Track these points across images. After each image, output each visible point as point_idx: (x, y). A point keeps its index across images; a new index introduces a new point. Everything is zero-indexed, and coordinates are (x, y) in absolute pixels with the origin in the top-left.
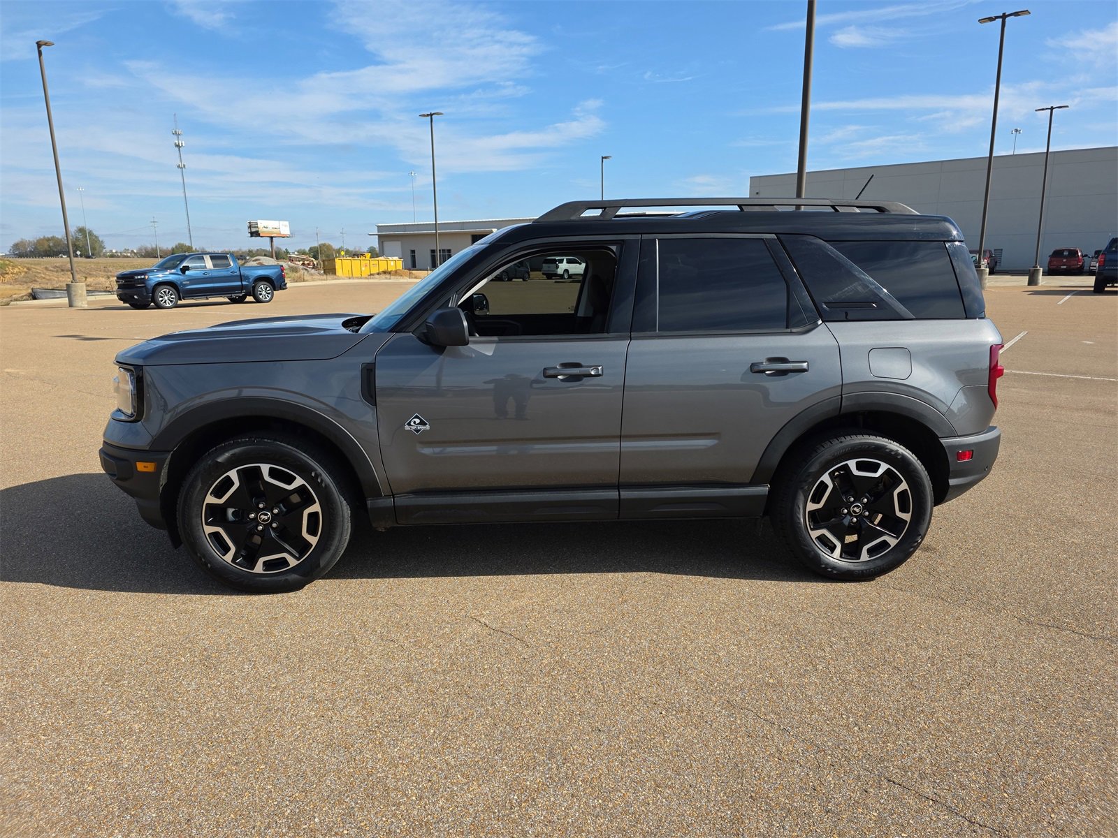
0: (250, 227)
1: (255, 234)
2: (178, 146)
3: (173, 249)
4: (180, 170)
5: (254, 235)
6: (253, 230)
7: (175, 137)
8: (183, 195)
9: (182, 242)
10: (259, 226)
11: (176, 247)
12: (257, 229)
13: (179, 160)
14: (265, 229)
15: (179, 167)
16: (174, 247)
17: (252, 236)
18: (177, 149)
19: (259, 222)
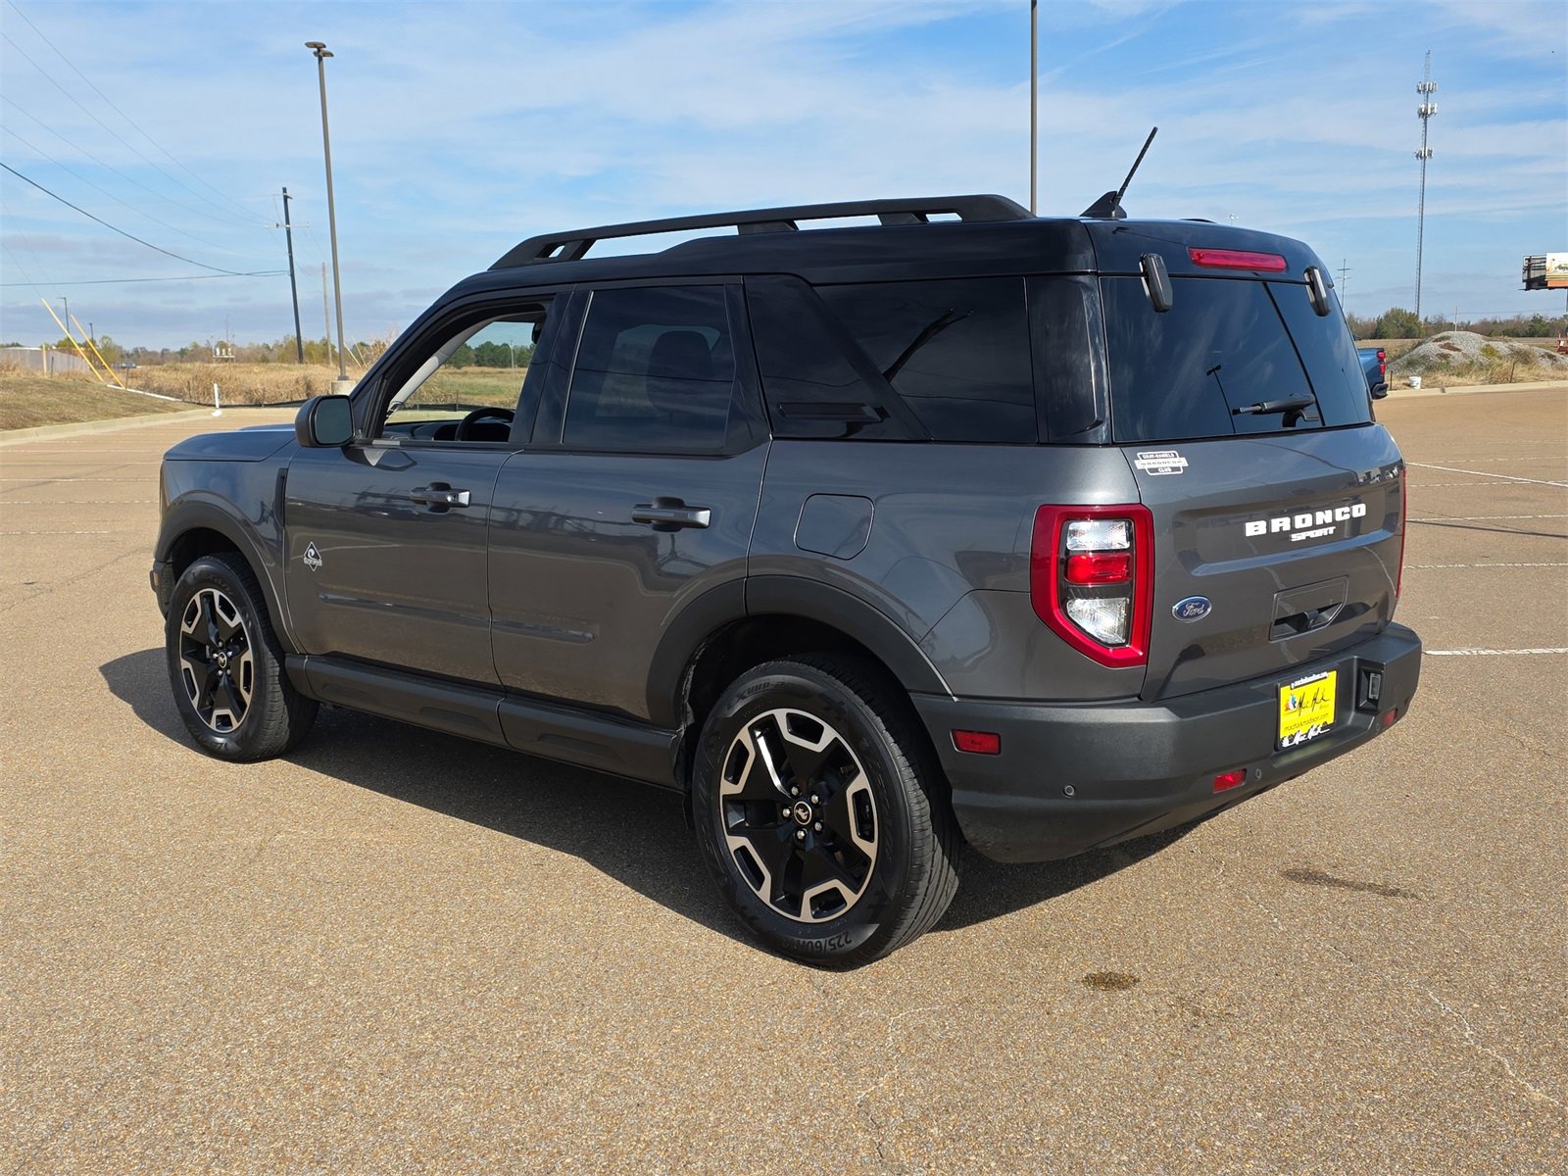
0: (1528, 269)
1: (1537, 282)
2: (1424, 115)
3: (1380, 322)
4: (1420, 161)
5: (1535, 285)
6: (1535, 274)
7: (1422, 96)
8: (1417, 213)
9: (1399, 306)
10: (1548, 265)
11: (1387, 316)
12: (1542, 273)
13: (1422, 141)
14: (1560, 272)
15: (1419, 156)
16: (1382, 316)
17: (1528, 288)
18: (1422, 120)
19: (1549, 257)
